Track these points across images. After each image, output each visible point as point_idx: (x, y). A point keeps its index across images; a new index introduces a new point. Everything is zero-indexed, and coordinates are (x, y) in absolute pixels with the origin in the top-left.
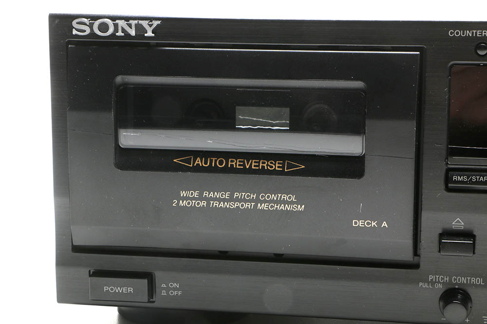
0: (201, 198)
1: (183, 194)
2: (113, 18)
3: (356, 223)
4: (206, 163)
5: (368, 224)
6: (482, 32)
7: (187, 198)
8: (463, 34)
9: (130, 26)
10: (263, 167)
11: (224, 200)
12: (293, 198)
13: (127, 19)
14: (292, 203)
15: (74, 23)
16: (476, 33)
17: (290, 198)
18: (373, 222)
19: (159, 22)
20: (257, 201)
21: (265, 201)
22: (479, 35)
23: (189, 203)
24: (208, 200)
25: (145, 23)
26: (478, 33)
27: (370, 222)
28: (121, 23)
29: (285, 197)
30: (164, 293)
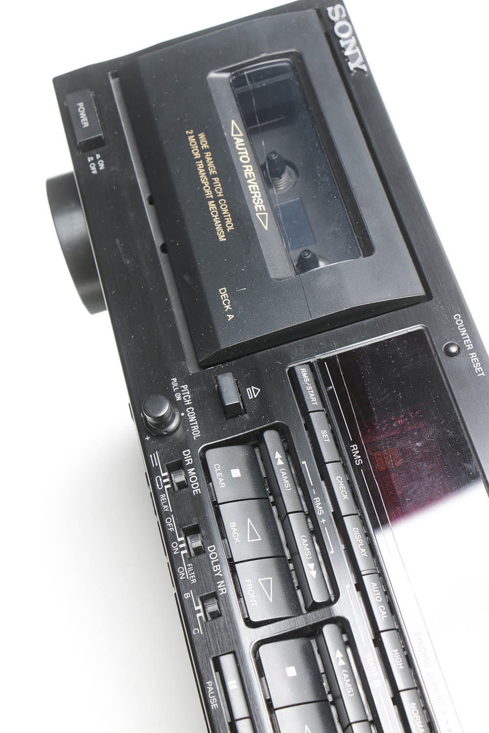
0: (202, 152)
1: (202, 136)
2: (354, 34)
3: (223, 291)
4: (239, 147)
5: (226, 302)
6: (469, 344)
7: (198, 140)
8: (460, 328)
9: (354, 48)
10: (253, 195)
11: (207, 172)
12: (230, 228)
13: (358, 44)
14: (225, 228)
15: (338, 6)
16: (467, 339)
17: (230, 225)
18: (230, 305)
19: (366, 69)
20: (216, 199)
21: (218, 205)
22: (466, 342)
23: (193, 143)
24: (203, 158)
25: (360, 59)
26: (467, 341)
27: (229, 303)
28: (353, 41)
29: (229, 221)
30: (90, 159)
